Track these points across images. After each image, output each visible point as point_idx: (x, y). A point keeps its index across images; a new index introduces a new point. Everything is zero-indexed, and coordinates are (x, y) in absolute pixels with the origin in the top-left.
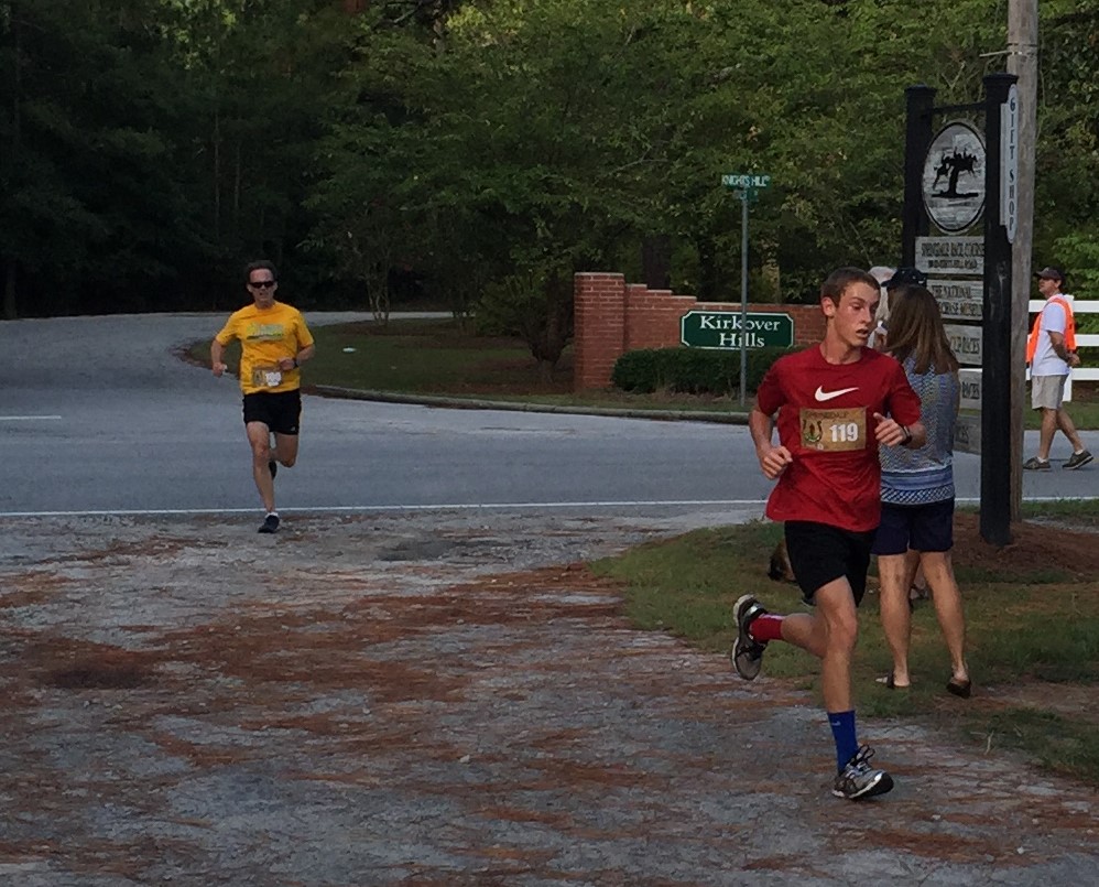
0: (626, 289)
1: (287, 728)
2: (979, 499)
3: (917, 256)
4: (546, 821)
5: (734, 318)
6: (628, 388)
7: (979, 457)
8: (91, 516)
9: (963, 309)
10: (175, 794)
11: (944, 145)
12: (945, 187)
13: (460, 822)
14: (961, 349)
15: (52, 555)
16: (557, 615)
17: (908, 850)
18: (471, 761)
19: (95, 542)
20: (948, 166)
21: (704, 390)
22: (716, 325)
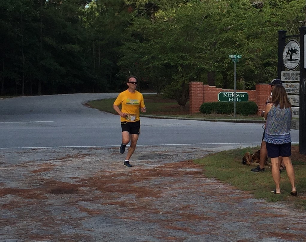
0: (203, 86)
1: (113, 204)
2: (299, 142)
3: (281, 76)
4: (183, 230)
5: (232, 94)
6: (204, 113)
7: (299, 131)
8: (61, 148)
9: (294, 91)
10: (84, 222)
11: (289, 46)
12: (289, 58)
13: (160, 230)
14: (294, 102)
15: (51, 158)
16: (185, 174)
17: (280, 238)
18: (163, 213)
19: (62, 155)
20: (290, 52)
21: (224, 113)
22: (227, 96)
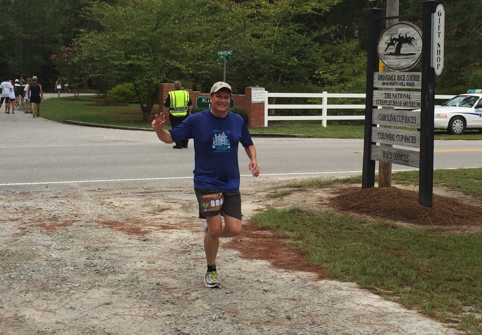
3: (374, 80)
9: (405, 104)
11: (392, 33)
12: (393, 51)
14: (403, 121)
20: (394, 41)
22: (207, 101)
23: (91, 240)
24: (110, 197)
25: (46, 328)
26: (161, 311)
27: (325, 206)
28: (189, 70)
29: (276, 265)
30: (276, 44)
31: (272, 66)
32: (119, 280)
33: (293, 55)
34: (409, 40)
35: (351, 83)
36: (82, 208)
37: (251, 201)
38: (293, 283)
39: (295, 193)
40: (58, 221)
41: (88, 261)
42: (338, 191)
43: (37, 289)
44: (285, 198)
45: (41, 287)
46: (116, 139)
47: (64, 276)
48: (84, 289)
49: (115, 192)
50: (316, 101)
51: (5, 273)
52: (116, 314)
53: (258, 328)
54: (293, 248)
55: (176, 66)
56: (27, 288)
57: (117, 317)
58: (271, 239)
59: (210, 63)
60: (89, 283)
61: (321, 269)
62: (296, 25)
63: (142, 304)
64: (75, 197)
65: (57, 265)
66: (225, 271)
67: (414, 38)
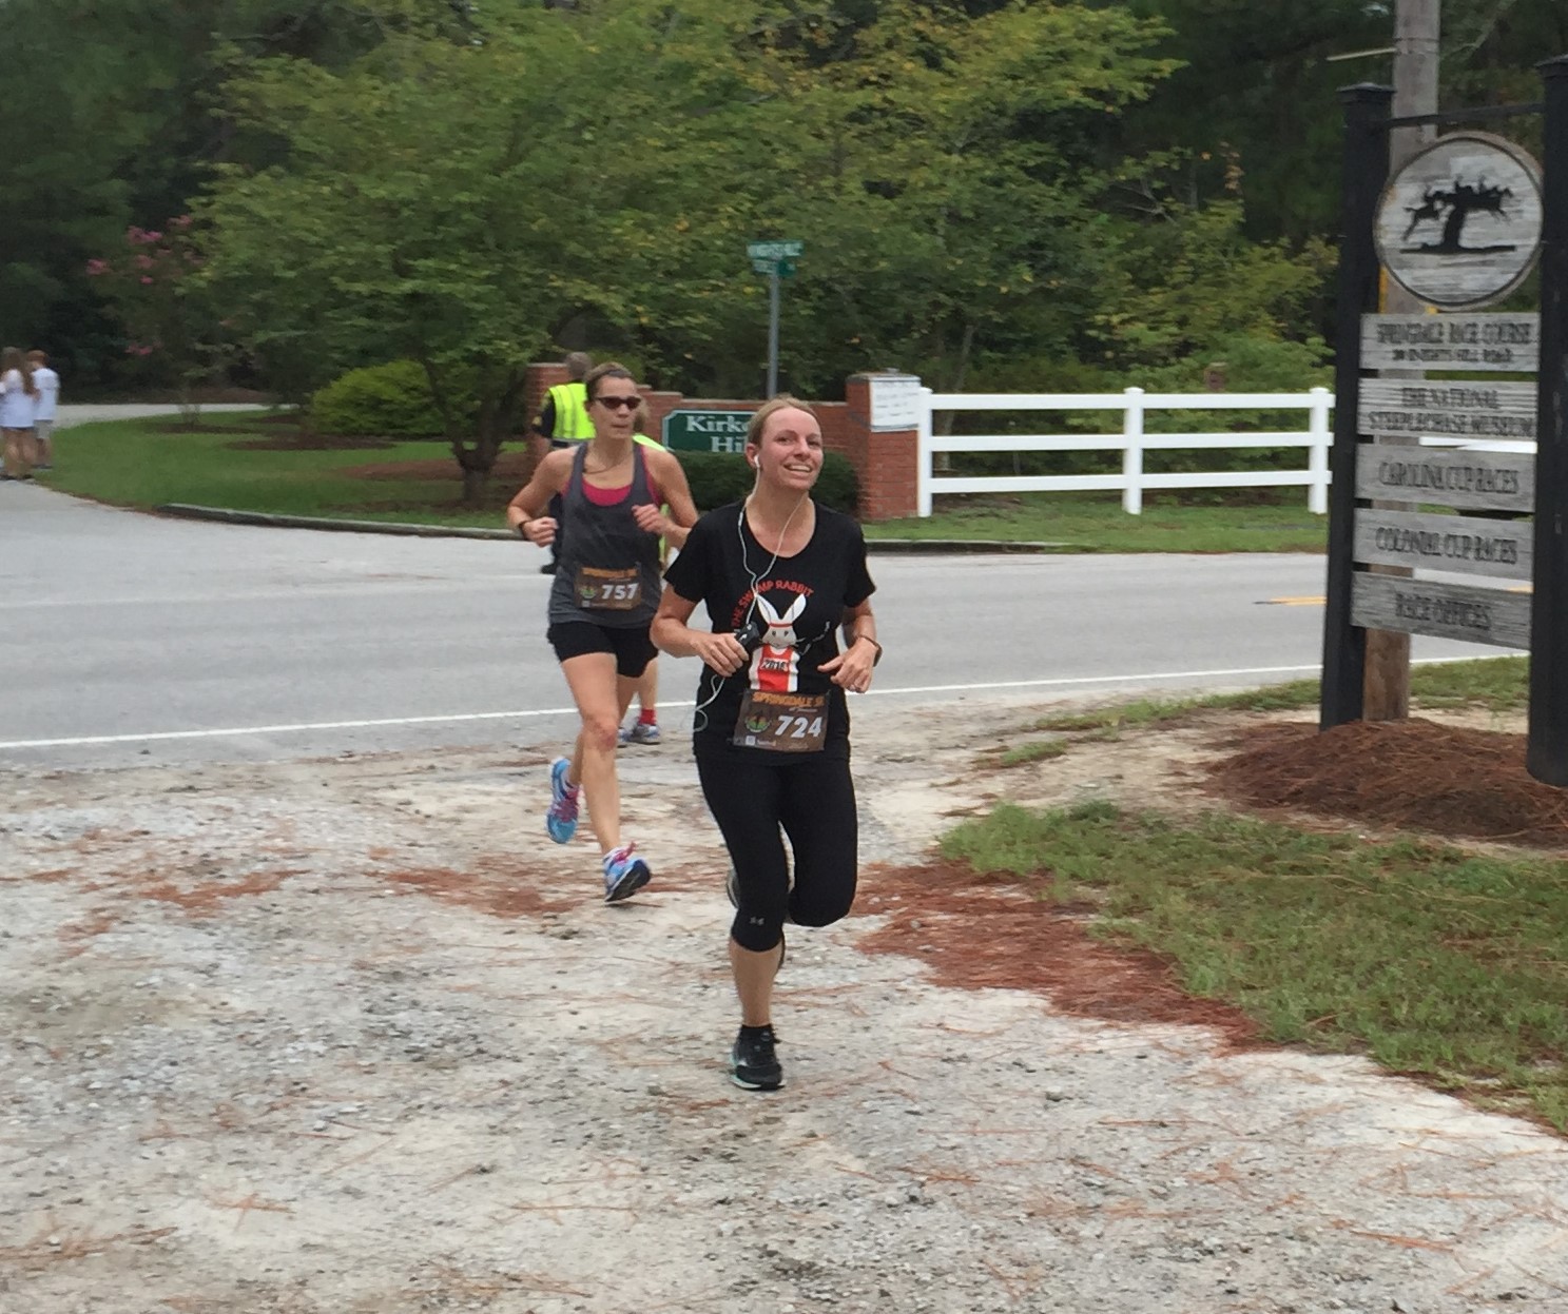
3: (1365, 343)
5: (730, 418)
12: (1434, 237)
20: (1438, 204)
22: (707, 427)
23: (364, 940)
24: (396, 781)
25: (268, 1270)
26: (688, 1187)
27: (1197, 792)
28: (636, 315)
29: (1068, 1005)
30: (954, 217)
31: (942, 297)
32: (505, 1083)
33: (1015, 257)
34: (1491, 200)
35: (1224, 356)
36: (301, 825)
37: (925, 784)
38: (1145, 1065)
39: (1077, 750)
40: (223, 877)
41: (372, 1017)
42: (1229, 738)
43: (199, 1129)
44: (1046, 767)
45: (216, 1119)
46: (377, 572)
47: (294, 1076)
48: (382, 1122)
49: (414, 764)
50: (1097, 422)
51: (64, 1074)
52: (523, 1207)
53: (1058, 1230)
54: (1118, 942)
55: (587, 298)
56: (161, 1127)
57: (528, 1215)
58: (1028, 916)
59: (715, 288)
60: (396, 1096)
61: (1232, 1012)
62: (1024, 148)
63: (612, 1166)
64: (262, 787)
65: (258, 1038)
66: (891, 1035)
67: (1513, 190)
